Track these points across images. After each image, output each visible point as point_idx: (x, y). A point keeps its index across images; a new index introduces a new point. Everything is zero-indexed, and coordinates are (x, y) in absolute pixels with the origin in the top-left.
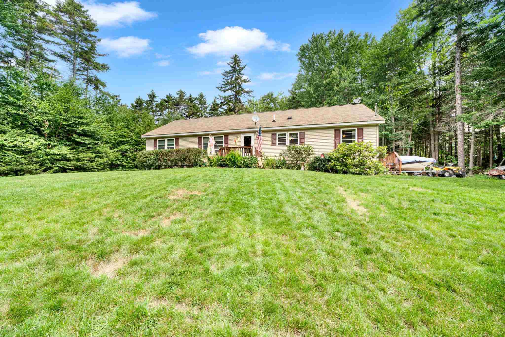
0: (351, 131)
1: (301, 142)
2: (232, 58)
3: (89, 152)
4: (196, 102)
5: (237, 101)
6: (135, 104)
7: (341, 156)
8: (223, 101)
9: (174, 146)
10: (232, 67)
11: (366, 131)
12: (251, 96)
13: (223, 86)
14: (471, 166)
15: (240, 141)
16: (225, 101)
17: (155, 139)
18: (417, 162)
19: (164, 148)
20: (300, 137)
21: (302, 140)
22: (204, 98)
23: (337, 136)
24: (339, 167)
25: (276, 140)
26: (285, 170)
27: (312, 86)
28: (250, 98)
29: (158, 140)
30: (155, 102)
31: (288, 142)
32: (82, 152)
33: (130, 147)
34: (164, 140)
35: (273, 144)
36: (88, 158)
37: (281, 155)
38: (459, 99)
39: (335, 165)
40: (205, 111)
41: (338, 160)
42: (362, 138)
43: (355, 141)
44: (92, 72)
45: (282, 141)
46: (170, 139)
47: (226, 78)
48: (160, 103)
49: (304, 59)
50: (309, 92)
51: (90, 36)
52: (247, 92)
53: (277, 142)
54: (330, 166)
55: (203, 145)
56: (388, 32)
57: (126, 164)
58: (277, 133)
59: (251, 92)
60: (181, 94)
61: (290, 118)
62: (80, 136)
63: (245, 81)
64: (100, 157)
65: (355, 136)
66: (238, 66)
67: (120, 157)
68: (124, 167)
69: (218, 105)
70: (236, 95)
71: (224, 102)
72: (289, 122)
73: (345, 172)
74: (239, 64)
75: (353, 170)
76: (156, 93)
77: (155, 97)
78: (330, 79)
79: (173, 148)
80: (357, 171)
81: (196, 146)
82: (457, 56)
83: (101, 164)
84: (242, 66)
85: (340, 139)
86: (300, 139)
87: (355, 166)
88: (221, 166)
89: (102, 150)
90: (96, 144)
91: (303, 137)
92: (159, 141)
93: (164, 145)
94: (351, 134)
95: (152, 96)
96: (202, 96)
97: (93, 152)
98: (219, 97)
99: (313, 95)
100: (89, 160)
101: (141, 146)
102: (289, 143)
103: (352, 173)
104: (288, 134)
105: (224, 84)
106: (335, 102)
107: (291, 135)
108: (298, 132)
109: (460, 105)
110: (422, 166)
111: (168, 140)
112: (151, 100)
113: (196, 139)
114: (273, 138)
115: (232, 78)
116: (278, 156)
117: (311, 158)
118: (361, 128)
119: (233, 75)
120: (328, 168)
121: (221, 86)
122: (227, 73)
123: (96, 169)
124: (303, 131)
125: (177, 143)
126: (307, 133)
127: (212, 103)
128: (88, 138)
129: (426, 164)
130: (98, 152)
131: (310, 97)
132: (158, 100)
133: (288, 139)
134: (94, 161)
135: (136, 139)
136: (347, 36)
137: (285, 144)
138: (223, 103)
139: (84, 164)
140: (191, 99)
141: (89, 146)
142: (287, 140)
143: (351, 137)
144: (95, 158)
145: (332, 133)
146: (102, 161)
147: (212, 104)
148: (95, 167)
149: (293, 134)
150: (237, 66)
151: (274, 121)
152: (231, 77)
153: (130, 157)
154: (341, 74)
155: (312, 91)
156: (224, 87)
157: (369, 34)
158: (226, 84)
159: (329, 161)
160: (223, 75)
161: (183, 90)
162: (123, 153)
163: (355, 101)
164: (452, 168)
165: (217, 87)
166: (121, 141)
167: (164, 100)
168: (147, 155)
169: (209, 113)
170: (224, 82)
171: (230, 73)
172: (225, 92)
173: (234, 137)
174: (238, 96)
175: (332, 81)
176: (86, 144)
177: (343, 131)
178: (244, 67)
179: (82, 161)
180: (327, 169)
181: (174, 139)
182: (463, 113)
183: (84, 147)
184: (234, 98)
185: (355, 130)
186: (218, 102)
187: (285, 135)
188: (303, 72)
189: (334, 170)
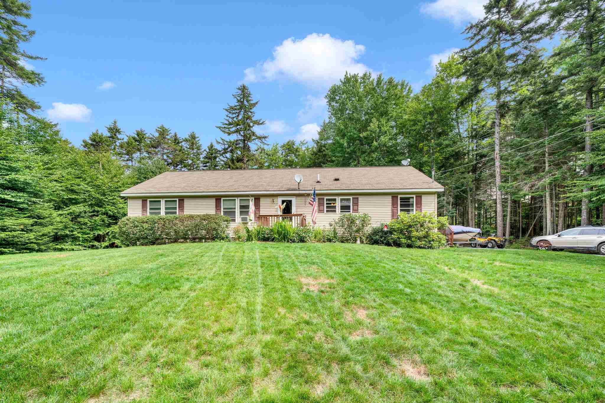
0: (409, 198)
1: (353, 210)
2: (239, 89)
3: (22, 216)
4: (185, 145)
5: (246, 148)
6: (90, 142)
7: (406, 227)
8: (227, 146)
9: (177, 211)
10: (238, 101)
11: (424, 199)
12: (264, 144)
13: (226, 126)
14: (507, 237)
15: (277, 207)
16: (229, 147)
17: (144, 200)
18: (463, 232)
19: (160, 213)
20: (353, 203)
21: (356, 207)
22: (197, 139)
23: (394, 204)
24: (403, 241)
25: (324, 206)
26: (338, 245)
27: (346, 138)
28: (262, 146)
29: (148, 200)
30: (118, 139)
31: (338, 209)
32: (9, 216)
33: (87, 209)
34: (160, 201)
35: (320, 211)
36: (22, 227)
37: (331, 225)
38: (498, 167)
39: (399, 238)
40: (199, 159)
41: (401, 231)
42: (421, 207)
43: (413, 210)
44: (9, 82)
45: (331, 209)
46: (170, 199)
47: (230, 115)
48: (128, 143)
49: (334, 104)
50: (341, 146)
51: (15, 23)
52: (260, 138)
53: (325, 209)
54: (392, 239)
55: (222, 210)
56: (428, 85)
57: (80, 235)
58: (326, 198)
59: (265, 137)
60: (163, 132)
61: (337, 180)
62: (4, 189)
63: (257, 123)
64: (41, 224)
65: (413, 204)
66: (247, 101)
67: (71, 224)
68: (75, 239)
69: (217, 151)
70: (244, 140)
71: (227, 149)
72: (337, 184)
73: (409, 246)
74: (250, 98)
75: (418, 243)
76: (119, 126)
77: (119, 133)
78: (368, 133)
79: (175, 213)
80: (421, 244)
81: (212, 211)
82: (497, 121)
83: (43, 235)
84: (252, 102)
85: (397, 207)
86: (353, 206)
87: (419, 238)
88: (266, 239)
89: (46, 213)
90: (34, 203)
91: (356, 203)
92: (150, 201)
93: (160, 209)
94: (409, 202)
95: (114, 131)
96: (193, 137)
97: (28, 217)
98: (221, 142)
99: (347, 150)
100: (22, 230)
101: (105, 208)
102: (340, 210)
103: (416, 247)
104: (338, 199)
105: (228, 123)
106: (374, 161)
107: (342, 200)
108: (351, 198)
109: (499, 173)
110: (468, 237)
111: (166, 201)
112: (112, 137)
113: (213, 202)
114: (321, 204)
115: (238, 116)
116: (328, 227)
117: (368, 230)
118: (419, 196)
119: (240, 111)
120: (391, 241)
121: (223, 126)
122: (231, 108)
123: (35, 243)
124: (356, 196)
125: (181, 207)
126: (361, 199)
127: (208, 147)
128: (21, 194)
129: (472, 235)
130: (38, 216)
131: (343, 151)
132: (124, 137)
133: (338, 204)
134: (31, 230)
135: (98, 196)
136: (386, 82)
137: (335, 211)
138: (225, 151)
139: (14, 237)
140: (176, 141)
141: (21, 206)
142: (337, 207)
143: (408, 205)
144: (32, 225)
145: (389, 199)
146: (46, 230)
147: (208, 150)
148: (34, 241)
149: (344, 199)
150: (245, 101)
151: (318, 182)
152: (237, 114)
153: (85, 224)
154: (381, 128)
155: (346, 144)
156: (228, 128)
157: (406, 83)
158: (230, 124)
159: (391, 233)
160: (227, 110)
161: (166, 127)
162: (75, 218)
163: (404, 162)
164: (494, 238)
165: (218, 127)
166: (70, 200)
167: (134, 138)
168: (136, 223)
169: (204, 161)
170: (228, 120)
171: (236, 109)
172: (229, 134)
173: (269, 200)
174: (246, 142)
175: (371, 135)
176: (16, 203)
177: (401, 199)
178: (257, 103)
179: (11, 231)
180: (389, 242)
181: (177, 200)
182: (502, 182)
183: (11, 207)
184: (241, 145)
185: (413, 198)
186: (219, 147)
187: (335, 200)
188: (334, 120)
189: (398, 244)
